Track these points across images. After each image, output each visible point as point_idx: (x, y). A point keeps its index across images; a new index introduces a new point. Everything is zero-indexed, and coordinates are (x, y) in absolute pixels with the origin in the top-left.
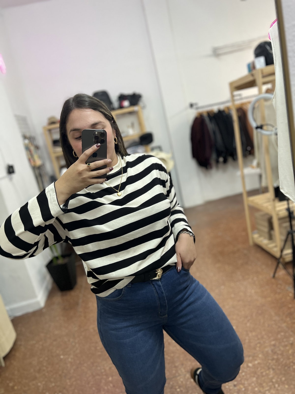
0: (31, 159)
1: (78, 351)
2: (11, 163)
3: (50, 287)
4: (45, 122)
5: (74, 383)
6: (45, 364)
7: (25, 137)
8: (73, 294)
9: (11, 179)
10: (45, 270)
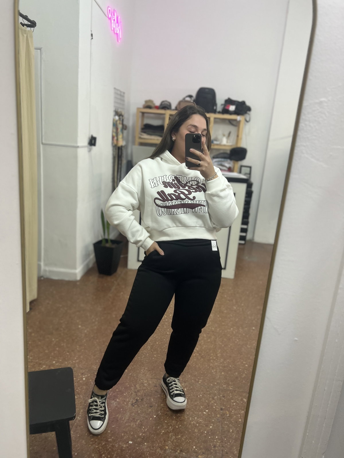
0: (115, 137)
1: (95, 327)
2: (94, 136)
3: (91, 265)
4: (141, 103)
5: (83, 350)
6: (63, 326)
7: (117, 113)
8: (109, 279)
9: (90, 151)
10: (92, 248)
